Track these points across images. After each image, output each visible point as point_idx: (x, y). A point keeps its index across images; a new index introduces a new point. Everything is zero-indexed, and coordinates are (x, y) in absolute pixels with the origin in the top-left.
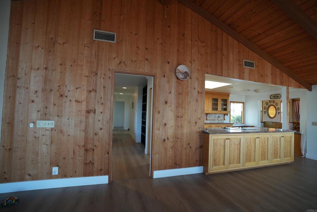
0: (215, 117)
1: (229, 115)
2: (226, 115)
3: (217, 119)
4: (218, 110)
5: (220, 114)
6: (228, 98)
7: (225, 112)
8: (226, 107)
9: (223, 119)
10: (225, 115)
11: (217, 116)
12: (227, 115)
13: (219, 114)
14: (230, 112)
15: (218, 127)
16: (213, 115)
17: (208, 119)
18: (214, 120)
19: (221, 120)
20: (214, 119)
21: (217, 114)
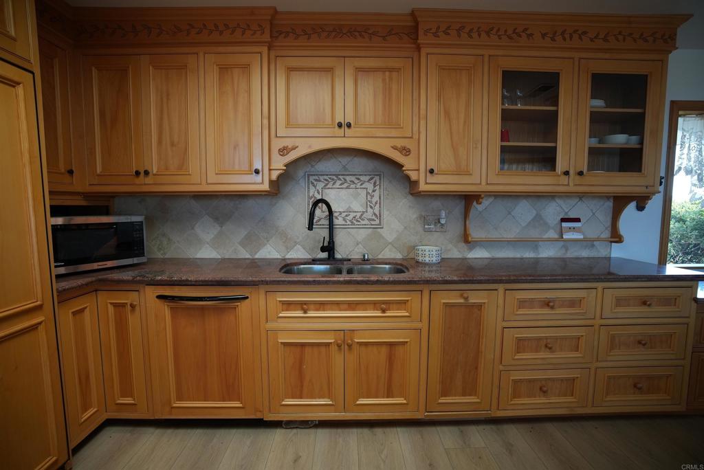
0: (538, 220)
1: (655, 204)
2: (633, 205)
3: (552, 234)
4: (560, 165)
5: (581, 196)
6: (663, 63)
7: (624, 182)
8: (634, 139)
9: (606, 234)
10: (620, 202)
11: (553, 211)
12: (640, 208)
13: (573, 202)
14: (667, 181)
15: (548, 304)
16: (524, 211)
17: (475, 234)
18: (534, 244)
19: (589, 242)
20: (534, 234)
21: (552, 196)
